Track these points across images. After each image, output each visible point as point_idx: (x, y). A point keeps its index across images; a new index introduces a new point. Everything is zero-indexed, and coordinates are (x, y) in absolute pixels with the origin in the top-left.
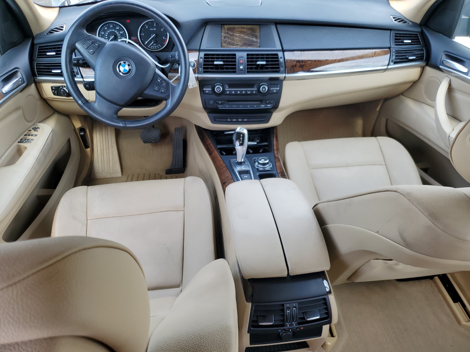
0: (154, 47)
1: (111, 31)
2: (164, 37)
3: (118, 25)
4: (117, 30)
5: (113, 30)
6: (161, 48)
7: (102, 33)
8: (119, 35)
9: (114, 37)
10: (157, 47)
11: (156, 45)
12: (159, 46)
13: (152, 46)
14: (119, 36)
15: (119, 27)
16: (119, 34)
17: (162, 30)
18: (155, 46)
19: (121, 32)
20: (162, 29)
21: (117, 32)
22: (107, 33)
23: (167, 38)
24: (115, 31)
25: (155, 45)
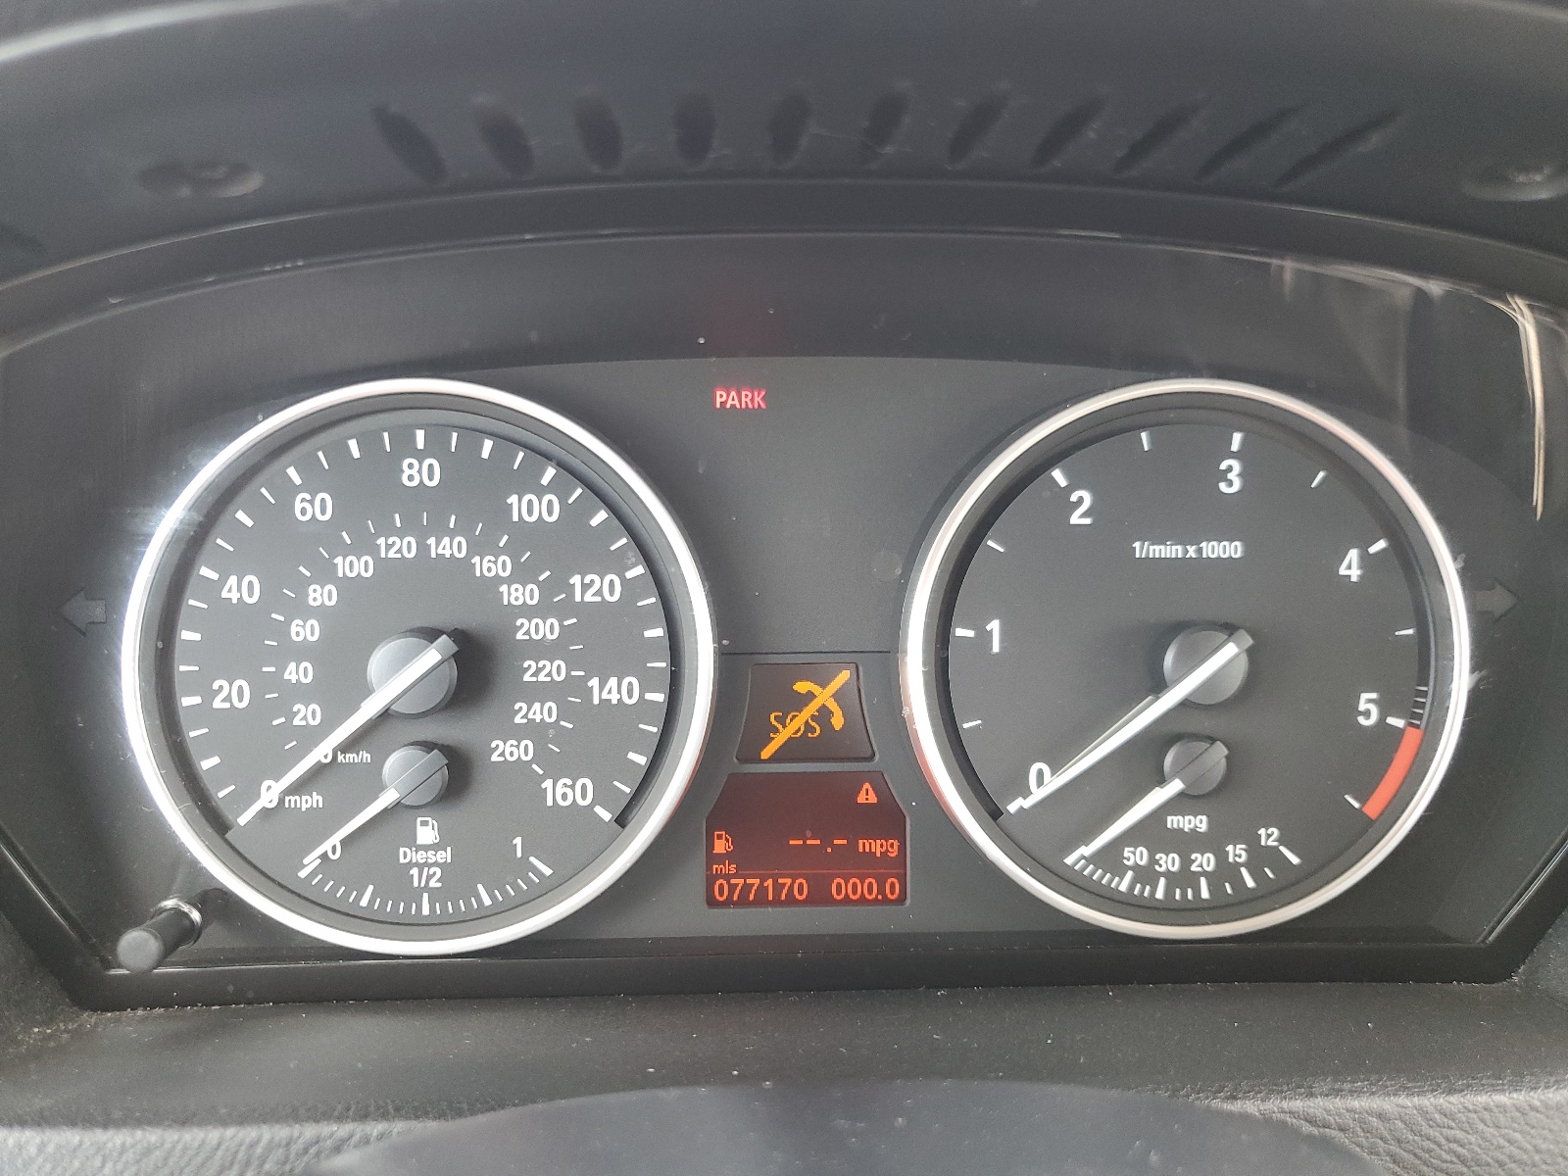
0: (1170, 862)
1: (403, 547)
2: (1367, 701)
3: (544, 449)
4: (512, 550)
5: (449, 548)
6: (1295, 884)
7: (231, 591)
8: (546, 629)
9: (452, 670)
10: (1226, 871)
11: (1211, 842)
12: (1260, 857)
13: (1135, 856)
14: (541, 650)
15: (558, 488)
16: (541, 611)
17: (1351, 566)
18: (1186, 844)
19: (598, 588)
20: (1353, 555)
21: (522, 575)
22: (322, 595)
23: (1425, 713)
24: (487, 566)
25: (1201, 823)
